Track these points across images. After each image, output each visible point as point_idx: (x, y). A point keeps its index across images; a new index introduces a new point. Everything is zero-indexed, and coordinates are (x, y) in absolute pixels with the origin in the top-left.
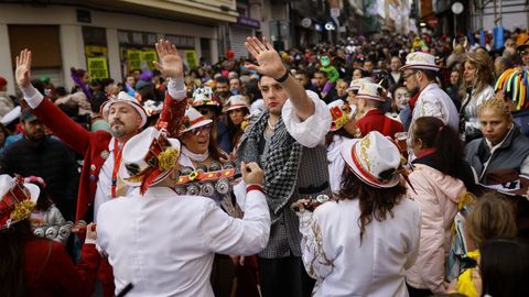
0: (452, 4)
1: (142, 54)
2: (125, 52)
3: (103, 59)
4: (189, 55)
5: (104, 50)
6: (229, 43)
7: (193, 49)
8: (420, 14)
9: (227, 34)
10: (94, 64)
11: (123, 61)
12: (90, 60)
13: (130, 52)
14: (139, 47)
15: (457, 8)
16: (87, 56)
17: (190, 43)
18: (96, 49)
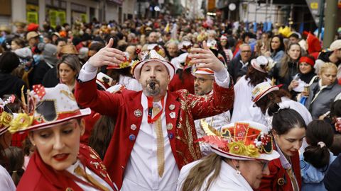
0: (229, 4)
1: (57, 13)
2: (48, 11)
3: (35, 14)
4: (83, 17)
5: (37, 8)
6: (105, 12)
7: (85, 13)
8: (207, 7)
9: (104, 7)
10: (31, 16)
11: (47, 16)
12: (29, 13)
13: (51, 11)
14: (56, 9)
15: (232, 7)
16: (27, 11)
17: (84, 10)
18: (32, 7)
